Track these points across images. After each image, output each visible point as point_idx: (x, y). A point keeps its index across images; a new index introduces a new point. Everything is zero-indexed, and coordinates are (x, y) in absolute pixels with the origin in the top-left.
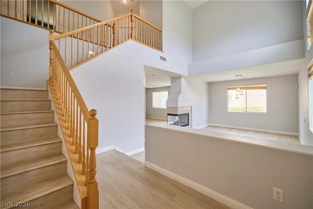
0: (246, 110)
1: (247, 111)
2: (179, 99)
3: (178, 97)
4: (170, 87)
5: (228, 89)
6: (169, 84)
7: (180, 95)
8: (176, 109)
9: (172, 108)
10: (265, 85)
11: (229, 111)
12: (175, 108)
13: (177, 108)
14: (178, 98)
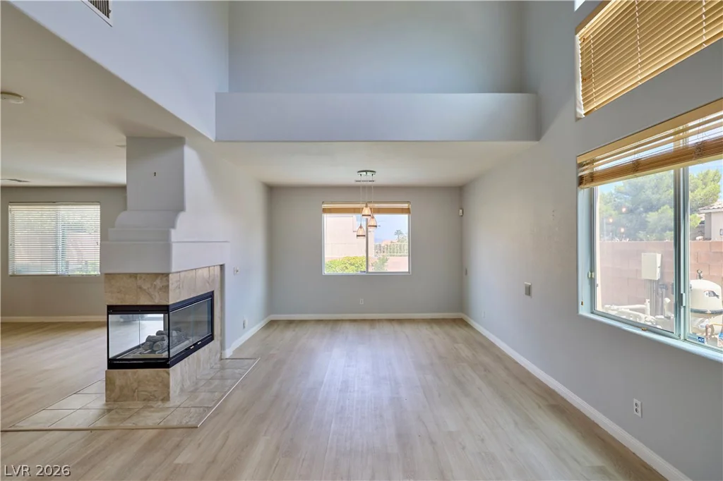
0: (367, 268)
1: (370, 270)
2: (175, 235)
3: (173, 226)
4: (123, 188)
5: (325, 211)
6: (118, 175)
7: (182, 219)
8: (158, 282)
9: (134, 276)
10: (405, 206)
11: (326, 272)
12: (157, 275)
13: (167, 275)
14: (173, 231)
